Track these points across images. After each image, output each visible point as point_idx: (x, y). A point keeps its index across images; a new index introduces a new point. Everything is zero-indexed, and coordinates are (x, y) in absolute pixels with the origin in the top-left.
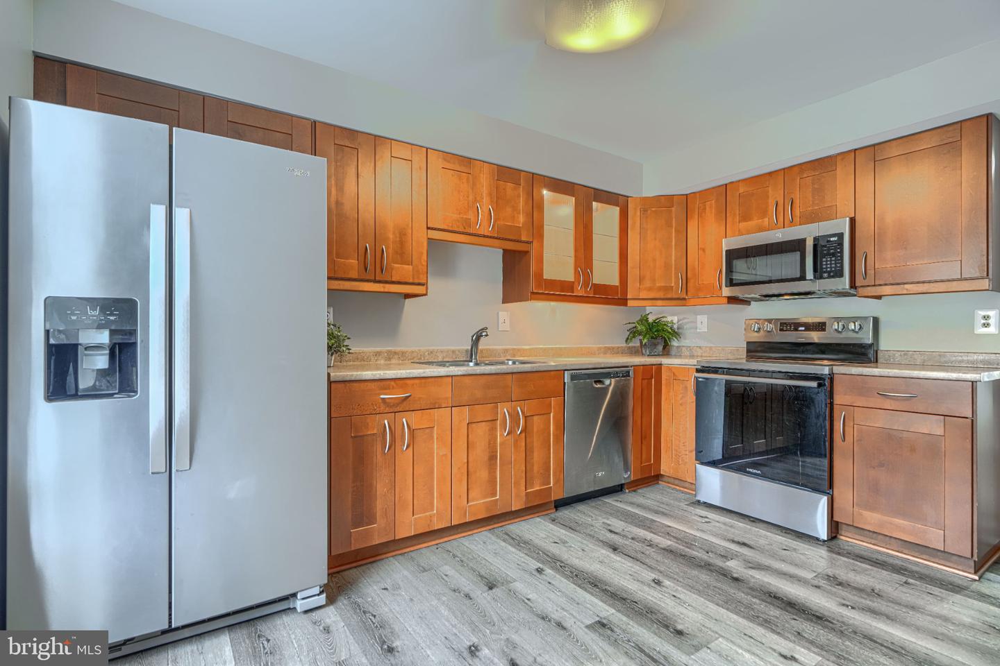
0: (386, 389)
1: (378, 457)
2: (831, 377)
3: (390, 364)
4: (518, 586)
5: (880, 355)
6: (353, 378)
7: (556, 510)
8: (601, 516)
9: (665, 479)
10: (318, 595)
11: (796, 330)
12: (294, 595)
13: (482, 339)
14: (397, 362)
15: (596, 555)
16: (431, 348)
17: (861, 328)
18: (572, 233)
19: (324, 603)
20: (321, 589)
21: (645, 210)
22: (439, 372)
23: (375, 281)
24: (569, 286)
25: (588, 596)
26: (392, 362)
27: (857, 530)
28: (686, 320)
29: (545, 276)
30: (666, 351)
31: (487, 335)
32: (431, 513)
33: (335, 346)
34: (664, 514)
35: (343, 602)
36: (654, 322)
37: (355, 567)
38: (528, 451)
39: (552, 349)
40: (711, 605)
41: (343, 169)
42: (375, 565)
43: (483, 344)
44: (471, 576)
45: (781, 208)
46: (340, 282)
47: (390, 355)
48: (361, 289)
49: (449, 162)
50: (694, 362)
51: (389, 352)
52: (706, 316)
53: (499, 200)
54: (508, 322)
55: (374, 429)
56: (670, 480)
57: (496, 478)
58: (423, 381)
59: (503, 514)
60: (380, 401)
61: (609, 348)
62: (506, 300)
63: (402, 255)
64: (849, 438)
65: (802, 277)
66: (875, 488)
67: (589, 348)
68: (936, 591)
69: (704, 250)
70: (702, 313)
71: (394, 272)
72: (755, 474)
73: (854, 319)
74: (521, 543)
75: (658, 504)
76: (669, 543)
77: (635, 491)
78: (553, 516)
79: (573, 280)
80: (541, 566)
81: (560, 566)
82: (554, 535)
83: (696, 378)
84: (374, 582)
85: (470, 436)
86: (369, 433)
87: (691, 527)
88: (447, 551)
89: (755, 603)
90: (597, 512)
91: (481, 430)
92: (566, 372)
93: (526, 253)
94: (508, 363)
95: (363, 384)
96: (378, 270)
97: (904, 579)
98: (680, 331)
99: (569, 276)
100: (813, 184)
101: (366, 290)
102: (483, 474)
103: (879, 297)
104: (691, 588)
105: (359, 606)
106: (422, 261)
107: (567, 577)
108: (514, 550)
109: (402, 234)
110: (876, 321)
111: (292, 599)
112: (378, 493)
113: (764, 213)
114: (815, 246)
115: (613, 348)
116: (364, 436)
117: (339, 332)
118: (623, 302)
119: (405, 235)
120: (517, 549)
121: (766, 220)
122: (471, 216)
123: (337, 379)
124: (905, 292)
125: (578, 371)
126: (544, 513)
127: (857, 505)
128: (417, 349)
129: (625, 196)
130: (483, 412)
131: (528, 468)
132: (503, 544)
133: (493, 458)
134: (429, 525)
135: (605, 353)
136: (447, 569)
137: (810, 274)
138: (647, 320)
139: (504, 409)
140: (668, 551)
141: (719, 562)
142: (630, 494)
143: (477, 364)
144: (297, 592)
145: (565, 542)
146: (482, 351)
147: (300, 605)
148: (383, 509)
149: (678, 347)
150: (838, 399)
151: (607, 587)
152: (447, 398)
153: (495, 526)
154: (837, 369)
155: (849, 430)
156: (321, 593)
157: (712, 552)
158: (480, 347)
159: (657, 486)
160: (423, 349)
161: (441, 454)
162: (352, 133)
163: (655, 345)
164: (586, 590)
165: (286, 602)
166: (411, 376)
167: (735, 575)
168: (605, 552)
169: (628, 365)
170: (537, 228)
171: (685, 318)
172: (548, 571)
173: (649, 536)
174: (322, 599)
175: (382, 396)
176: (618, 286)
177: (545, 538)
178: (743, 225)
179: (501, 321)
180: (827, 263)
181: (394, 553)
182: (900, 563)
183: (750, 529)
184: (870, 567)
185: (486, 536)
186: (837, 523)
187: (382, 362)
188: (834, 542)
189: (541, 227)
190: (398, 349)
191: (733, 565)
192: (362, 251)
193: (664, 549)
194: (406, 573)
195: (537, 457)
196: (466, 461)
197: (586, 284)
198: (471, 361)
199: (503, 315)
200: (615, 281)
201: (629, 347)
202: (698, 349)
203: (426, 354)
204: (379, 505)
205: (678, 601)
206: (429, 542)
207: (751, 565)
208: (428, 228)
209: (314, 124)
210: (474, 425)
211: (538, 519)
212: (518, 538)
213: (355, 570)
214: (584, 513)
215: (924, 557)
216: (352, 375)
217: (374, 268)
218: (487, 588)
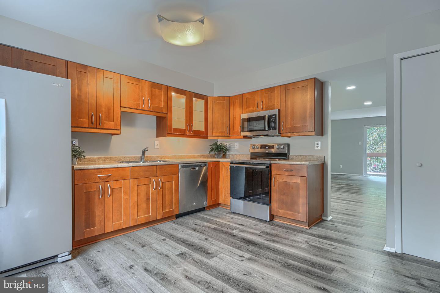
0: (100, 172)
1: (97, 200)
2: (271, 164)
3: (105, 163)
4: (155, 246)
5: (290, 157)
6: (85, 168)
7: (177, 219)
8: (193, 219)
9: (221, 205)
10: (68, 255)
11: (265, 148)
12: (57, 256)
13: (146, 152)
14: (108, 162)
15: (187, 233)
16: (124, 156)
17: (284, 147)
18: (184, 110)
19: (71, 258)
20: (70, 253)
21: (215, 102)
22: (124, 165)
23: (97, 128)
24: (184, 131)
25: (180, 246)
26: (106, 162)
27: (279, 217)
28: (231, 145)
29: (173, 127)
30: (224, 156)
31: (147, 151)
32: (121, 222)
33: (77, 155)
34: (217, 217)
35: (79, 258)
36: (219, 145)
37: (87, 245)
38: (163, 196)
39: (178, 156)
40: (222, 244)
41: (81, 81)
42: (96, 244)
43: (147, 154)
44: (136, 244)
45: (259, 103)
46: (80, 128)
47: (105, 160)
48: (90, 132)
49: (130, 80)
50: (230, 160)
51: (104, 158)
52: (238, 143)
53: (153, 96)
54: (159, 145)
55: (94, 189)
56: (223, 205)
57: (150, 207)
58: (117, 169)
59: (153, 221)
60: (97, 177)
61: (202, 155)
62: (158, 136)
63: (109, 117)
64: (276, 186)
65: (265, 130)
66: (283, 202)
67: (194, 155)
68: (295, 233)
69: (235, 118)
70: (237, 142)
71: (105, 125)
72: (248, 200)
73: (282, 144)
74: (158, 231)
75: (216, 214)
76: (215, 226)
77: (209, 210)
78: (174, 221)
79: (185, 129)
80: (165, 238)
81: (172, 237)
82: (173, 227)
83: (231, 166)
84: (94, 250)
85: (138, 191)
86: (92, 190)
87: (225, 221)
88: (128, 236)
89: (237, 242)
90: (192, 218)
91: (143, 189)
92: (180, 165)
93: (165, 117)
94: (158, 162)
95: (89, 171)
96: (98, 123)
97: (287, 231)
98: (230, 148)
99: (183, 127)
100: (269, 96)
101: (92, 132)
102: (144, 206)
103: (290, 137)
104: (218, 240)
105: (86, 258)
106: (118, 120)
107: (174, 241)
108: (155, 234)
109: (109, 110)
110: (289, 145)
111: (56, 258)
112: (97, 215)
113: (254, 106)
114: (268, 118)
115: (204, 155)
116: (90, 192)
117: (80, 149)
118: (206, 137)
119: (110, 109)
120: (157, 233)
121: (255, 108)
122: (140, 102)
123: (77, 169)
124: (294, 135)
125: (186, 164)
126: (171, 220)
127: (278, 208)
128: (118, 156)
129: (207, 96)
130: (144, 181)
131: (163, 202)
132: (152, 232)
133: (148, 199)
134: (120, 227)
135: (201, 157)
136: (127, 243)
137: (267, 129)
138: (217, 144)
139: (153, 180)
140: (215, 229)
141: (230, 231)
142: (207, 211)
143: (144, 162)
144: (58, 255)
145: (176, 229)
146: (147, 157)
147: (59, 260)
148: (99, 221)
149: (229, 155)
150: (273, 172)
151: (188, 243)
152: (128, 176)
153: (150, 226)
154: (272, 162)
155: (276, 183)
156: (69, 255)
157: (229, 228)
158: (146, 155)
159: (218, 208)
160: (120, 156)
161: (125, 198)
162: (85, 67)
163: (220, 154)
164: (180, 244)
165: (53, 259)
166: (112, 167)
167: (234, 235)
168: (191, 231)
169: (205, 161)
170: (169, 108)
171: (231, 144)
172: (167, 239)
173: (209, 225)
174: (70, 257)
175: (98, 175)
176: (204, 131)
177: (169, 229)
178: (248, 109)
179: (156, 144)
180: (272, 125)
181: (105, 239)
182: (288, 226)
183: (245, 220)
184: (279, 228)
185: (146, 230)
186: (273, 215)
187: (101, 162)
188: (272, 221)
189: (171, 107)
190: (109, 156)
191: (235, 232)
192: (90, 116)
193: (213, 229)
194: (109, 245)
195: (167, 198)
196: (136, 200)
197: (190, 130)
198: (142, 161)
199: (157, 142)
200: (202, 129)
201: (211, 155)
202: (235, 155)
203: (122, 158)
204: (97, 219)
205: (212, 244)
206: (120, 234)
207: (241, 231)
208: (121, 107)
209: (67, 62)
210: (140, 186)
211: (168, 222)
212: (158, 230)
213: (86, 246)
214: (187, 219)
215: (296, 223)
216: (84, 167)
217: (96, 123)
218: (141, 247)
